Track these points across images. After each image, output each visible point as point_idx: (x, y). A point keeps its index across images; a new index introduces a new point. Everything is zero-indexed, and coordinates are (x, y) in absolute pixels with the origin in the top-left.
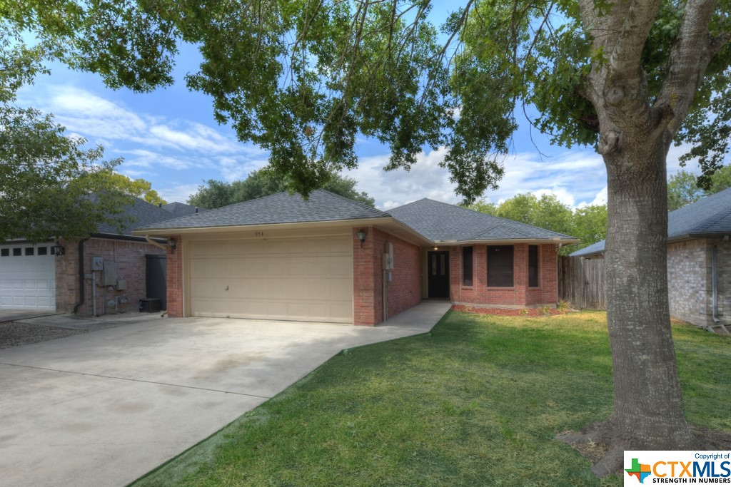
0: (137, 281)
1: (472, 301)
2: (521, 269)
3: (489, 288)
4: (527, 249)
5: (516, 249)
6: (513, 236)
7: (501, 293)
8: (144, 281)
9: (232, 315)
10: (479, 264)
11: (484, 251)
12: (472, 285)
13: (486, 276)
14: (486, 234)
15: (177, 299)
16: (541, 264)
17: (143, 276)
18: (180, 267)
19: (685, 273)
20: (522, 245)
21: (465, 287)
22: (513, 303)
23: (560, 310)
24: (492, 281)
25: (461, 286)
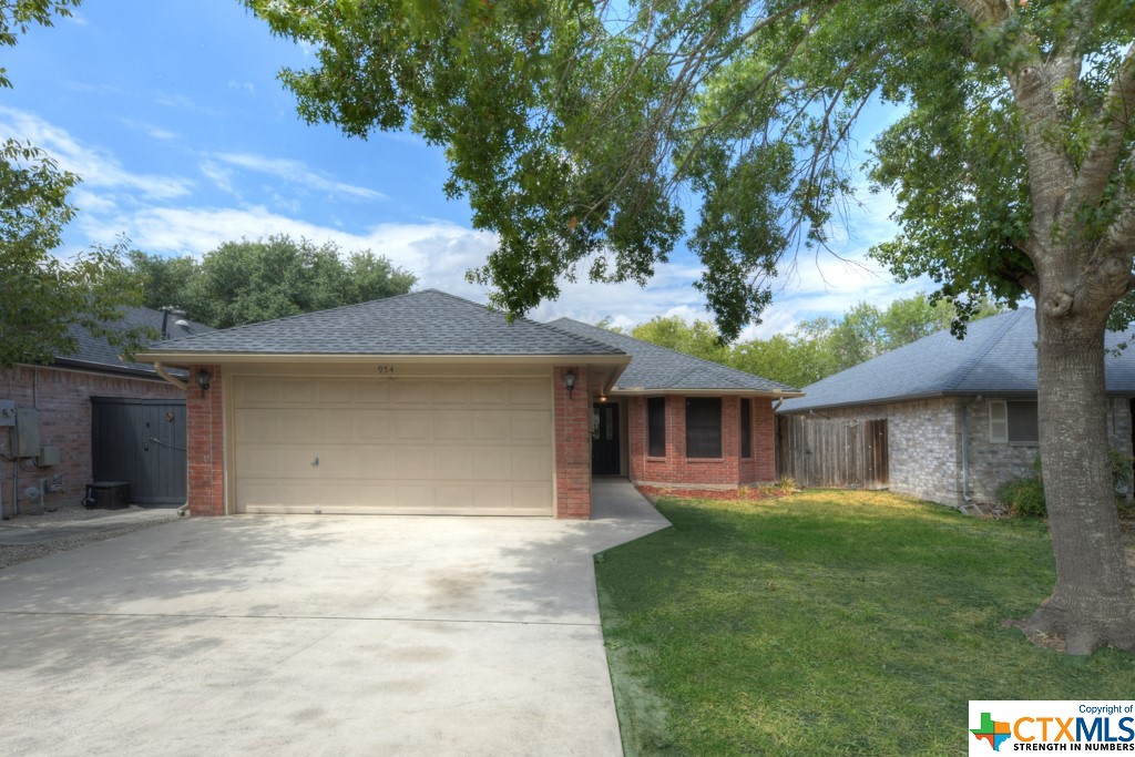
0: (75, 449)
1: (665, 479)
2: (731, 434)
3: (690, 459)
4: (739, 404)
5: (725, 404)
6: (723, 385)
7: (705, 467)
8: (88, 449)
9: (324, 508)
10: (674, 423)
11: (682, 405)
12: (663, 454)
13: (684, 441)
14: (684, 380)
15: (213, 482)
16: (754, 425)
17: (87, 438)
18: (217, 423)
19: (927, 439)
20: (732, 398)
21: (653, 458)
22: (721, 482)
23: (783, 490)
24: (693, 449)
25: (646, 457)
